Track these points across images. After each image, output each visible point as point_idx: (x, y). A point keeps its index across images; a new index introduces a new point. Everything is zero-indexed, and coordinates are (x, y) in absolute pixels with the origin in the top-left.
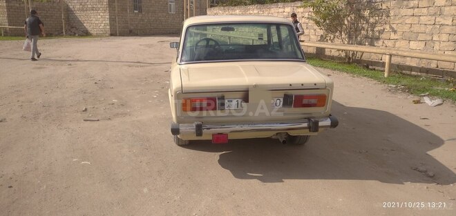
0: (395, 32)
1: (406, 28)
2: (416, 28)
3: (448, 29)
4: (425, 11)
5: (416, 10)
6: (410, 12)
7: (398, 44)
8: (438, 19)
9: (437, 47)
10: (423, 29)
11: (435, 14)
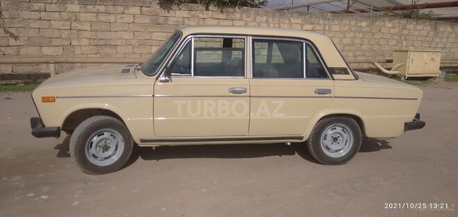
0: (16, 38)
1: (33, 33)
2: (47, 33)
3: (87, 34)
4: (56, 15)
5: (43, 13)
6: (35, 15)
7: (23, 51)
8: (74, 25)
9: (78, 51)
10: (57, 34)
11: (69, 19)
